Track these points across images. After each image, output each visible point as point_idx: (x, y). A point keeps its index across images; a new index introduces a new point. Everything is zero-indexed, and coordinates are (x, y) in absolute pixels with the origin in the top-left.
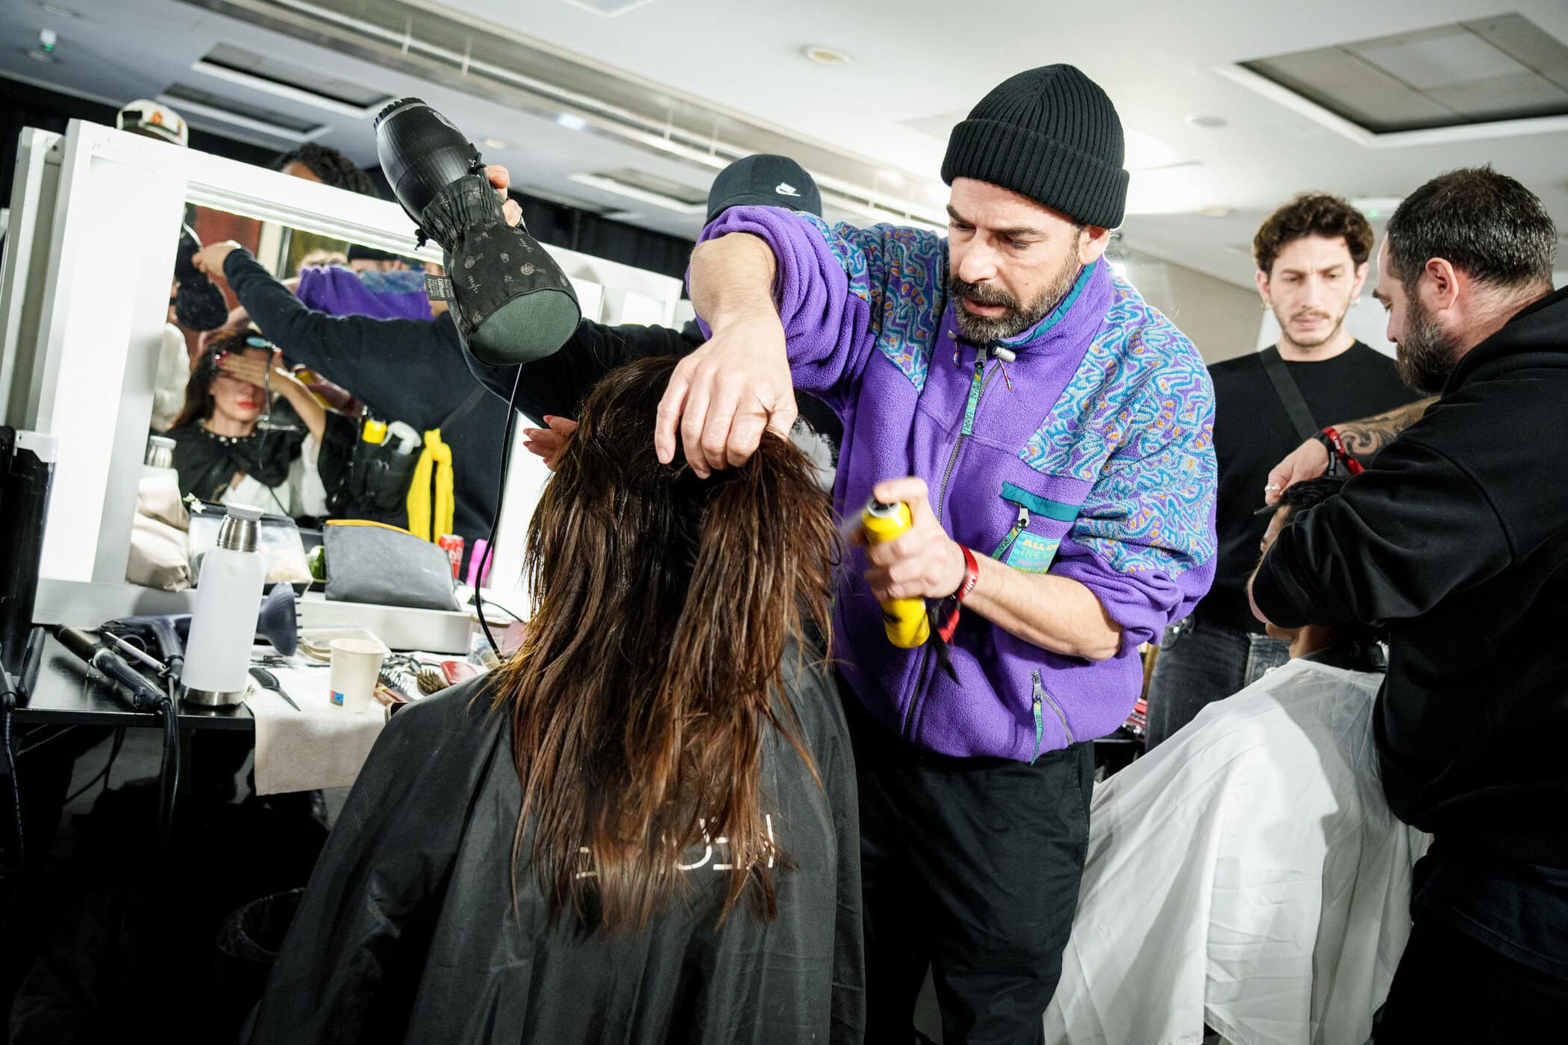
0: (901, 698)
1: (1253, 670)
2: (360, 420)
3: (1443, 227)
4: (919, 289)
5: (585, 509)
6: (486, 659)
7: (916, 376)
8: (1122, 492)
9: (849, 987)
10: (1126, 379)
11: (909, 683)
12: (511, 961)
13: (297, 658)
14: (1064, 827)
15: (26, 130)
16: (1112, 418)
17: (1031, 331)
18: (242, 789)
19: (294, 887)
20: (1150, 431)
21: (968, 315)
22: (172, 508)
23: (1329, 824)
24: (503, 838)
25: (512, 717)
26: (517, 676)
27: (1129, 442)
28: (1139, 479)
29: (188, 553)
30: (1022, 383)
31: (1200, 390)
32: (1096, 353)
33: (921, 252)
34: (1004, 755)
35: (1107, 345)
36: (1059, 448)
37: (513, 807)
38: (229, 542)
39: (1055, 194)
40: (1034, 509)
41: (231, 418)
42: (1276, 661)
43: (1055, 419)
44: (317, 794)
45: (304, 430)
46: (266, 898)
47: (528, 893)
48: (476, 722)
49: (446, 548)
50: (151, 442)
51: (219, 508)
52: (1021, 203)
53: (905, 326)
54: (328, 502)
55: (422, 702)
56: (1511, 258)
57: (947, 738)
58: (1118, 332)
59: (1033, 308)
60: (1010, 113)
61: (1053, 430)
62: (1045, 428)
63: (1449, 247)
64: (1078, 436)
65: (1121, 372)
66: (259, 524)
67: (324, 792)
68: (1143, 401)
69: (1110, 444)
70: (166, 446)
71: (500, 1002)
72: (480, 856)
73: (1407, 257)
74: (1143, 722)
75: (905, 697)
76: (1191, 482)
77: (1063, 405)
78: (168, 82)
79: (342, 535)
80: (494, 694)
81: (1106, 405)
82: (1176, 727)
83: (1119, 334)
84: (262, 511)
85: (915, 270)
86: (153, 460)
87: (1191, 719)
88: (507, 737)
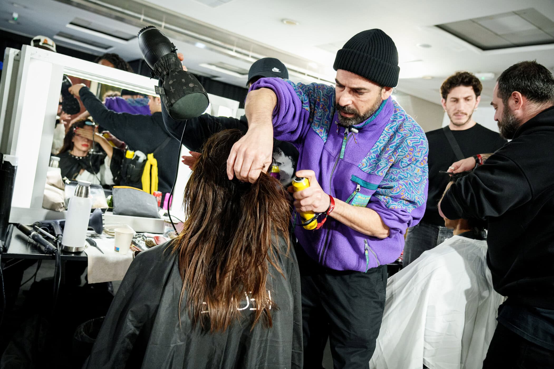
0: (319, 250)
1: (440, 239)
2: (125, 151)
3: (519, 81)
4: (326, 106)
5: (205, 182)
6: (170, 235)
7: (324, 137)
8: (393, 179)
9: (297, 351)
10: (397, 140)
11: (322, 245)
12: (178, 342)
13: (103, 235)
14: (377, 295)
15: (7, 48)
16: (391, 154)
17: (364, 123)
18: (83, 281)
19: (101, 316)
20: (404, 159)
21: (342, 117)
22: (59, 182)
23: (468, 293)
24: (176, 298)
25: (179, 257)
26: (180, 242)
27: (397, 162)
28: (399, 175)
29: (64, 198)
30: (361, 141)
31: (423, 145)
32: (387, 131)
33: (327, 93)
34: (355, 269)
35: (391, 128)
36: (372, 164)
37: (179, 288)
38: (79, 194)
39: (373, 76)
40: (362, 185)
41: (79, 150)
42: (448, 236)
43: (371, 154)
44: (110, 283)
45: (105, 155)
46: (92, 320)
47: (185, 318)
48: (166, 258)
49: (156, 196)
50: (51, 159)
51: (75, 182)
52: (361, 79)
53: (321, 119)
54: (114, 180)
55: (147, 251)
56: (542, 93)
57: (335, 264)
58: (395, 123)
59: (365, 115)
60: (358, 47)
61: (371, 158)
62: (368, 157)
63: (520, 87)
64: (379, 160)
65: (395, 137)
66: (89, 188)
67: (112, 282)
68: (402, 148)
69: (390, 163)
70: (56, 160)
71: (174, 356)
72: (167, 306)
73: (505, 91)
74: (402, 258)
75: (320, 250)
76: (418, 176)
77: (374, 149)
78: (58, 31)
79: (119, 191)
80: (173, 248)
81: (389, 149)
82: (413, 259)
83: (395, 124)
84: (90, 183)
85: (325, 100)
86: (52, 164)
87: (419, 257)
88: (177, 263)
